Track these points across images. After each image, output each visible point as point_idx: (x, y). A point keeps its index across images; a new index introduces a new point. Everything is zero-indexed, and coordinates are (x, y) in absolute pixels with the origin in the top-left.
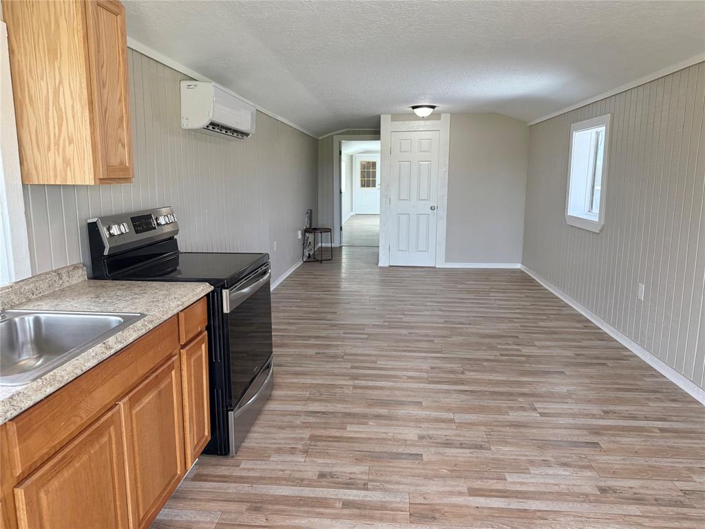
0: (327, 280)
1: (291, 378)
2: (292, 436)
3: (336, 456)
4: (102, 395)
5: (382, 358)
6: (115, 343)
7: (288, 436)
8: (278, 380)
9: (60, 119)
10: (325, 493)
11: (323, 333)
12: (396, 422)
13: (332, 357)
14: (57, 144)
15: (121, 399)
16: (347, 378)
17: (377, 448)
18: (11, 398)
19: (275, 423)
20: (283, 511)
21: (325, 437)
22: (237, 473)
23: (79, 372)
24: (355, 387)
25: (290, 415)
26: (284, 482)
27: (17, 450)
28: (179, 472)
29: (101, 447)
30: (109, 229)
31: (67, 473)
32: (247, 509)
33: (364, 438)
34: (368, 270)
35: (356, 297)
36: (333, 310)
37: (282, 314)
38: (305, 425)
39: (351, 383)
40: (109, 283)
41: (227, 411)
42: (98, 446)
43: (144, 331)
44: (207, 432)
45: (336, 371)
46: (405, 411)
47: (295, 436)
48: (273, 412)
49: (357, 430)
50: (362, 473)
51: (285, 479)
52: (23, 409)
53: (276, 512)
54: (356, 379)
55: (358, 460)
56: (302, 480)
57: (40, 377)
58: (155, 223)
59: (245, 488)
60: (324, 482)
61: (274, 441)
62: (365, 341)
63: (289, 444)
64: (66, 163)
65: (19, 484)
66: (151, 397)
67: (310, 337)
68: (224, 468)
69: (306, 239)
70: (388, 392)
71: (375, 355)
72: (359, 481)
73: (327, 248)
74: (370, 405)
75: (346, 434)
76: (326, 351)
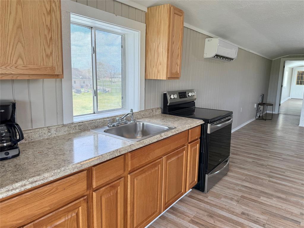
0: (267, 129)
1: (238, 169)
2: (233, 193)
3: (252, 208)
4: (158, 152)
5: (288, 171)
6: (164, 136)
7: (231, 193)
8: (232, 169)
9: (158, 56)
10: (243, 222)
11: (259, 153)
12: (289, 203)
13: (260, 165)
14: (156, 65)
15: (164, 156)
16: (266, 176)
17: (274, 211)
18: (130, 145)
19: (226, 186)
20: (222, 221)
21: (248, 198)
22: (206, 200)
23: (151, 143)
24: (269, 181)
25: (234, 184)
26: (225, 210)
27: (130, 162)
28: (183, 191)
29: (155, 171)
30: (170, 96)
31: (144, 175)
32: (207, 215)
33: (268, 205)
34: (291, 127)
35: (281, 139)
36: (267, 144)
37: (239, 141)
38: (240, 190)
39: (268, 179)
40: (168, 115)
41: (205, 174)
42: (154, 170)
43: (174, 133)
44: (196, 180)
45: (261, 171)
46: (295, 199)
47: (234, 193)
48: (227, 181)
49: (266, 200)
50: (264, 219)
51: (226, 209)
52: (133, 150)
53: (219, 221)
54: (271, 178)
55: (263, 213)
56: (233, 212)
57: (139, 141)
58: (187, 95)
59: (208, 207)
60: (244, 216)
61: (224, 193)
62: (281, 161)
63: (231, 196)
64: (158, 72)
65: (129, 173)
66: (175, 158)
67: (251, 154)
68: (201, 196)
69: (259, 108)
70: (288, 188)
71: (285, 169)
72: (261, 222)
73: (269, 114)
74: (276, 191)
75: (259, 200)
76: (258, 161)
